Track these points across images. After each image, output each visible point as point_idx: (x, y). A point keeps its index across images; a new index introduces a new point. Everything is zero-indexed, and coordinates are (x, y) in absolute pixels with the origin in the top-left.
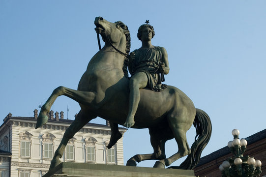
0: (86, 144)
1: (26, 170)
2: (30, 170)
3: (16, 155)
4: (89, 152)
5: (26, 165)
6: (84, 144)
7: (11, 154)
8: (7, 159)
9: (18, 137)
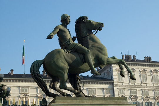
0: (152, 73)
1: (122, 89)
2: (124, 89)
3: (116, 81)
4: (155, 78)
5: (122, 86)
6: (151, 73)
7: (113, 80)
8: (111, 83)
9: (116, 71)
